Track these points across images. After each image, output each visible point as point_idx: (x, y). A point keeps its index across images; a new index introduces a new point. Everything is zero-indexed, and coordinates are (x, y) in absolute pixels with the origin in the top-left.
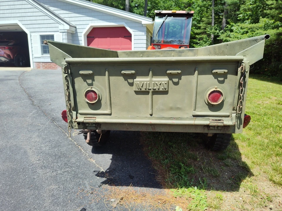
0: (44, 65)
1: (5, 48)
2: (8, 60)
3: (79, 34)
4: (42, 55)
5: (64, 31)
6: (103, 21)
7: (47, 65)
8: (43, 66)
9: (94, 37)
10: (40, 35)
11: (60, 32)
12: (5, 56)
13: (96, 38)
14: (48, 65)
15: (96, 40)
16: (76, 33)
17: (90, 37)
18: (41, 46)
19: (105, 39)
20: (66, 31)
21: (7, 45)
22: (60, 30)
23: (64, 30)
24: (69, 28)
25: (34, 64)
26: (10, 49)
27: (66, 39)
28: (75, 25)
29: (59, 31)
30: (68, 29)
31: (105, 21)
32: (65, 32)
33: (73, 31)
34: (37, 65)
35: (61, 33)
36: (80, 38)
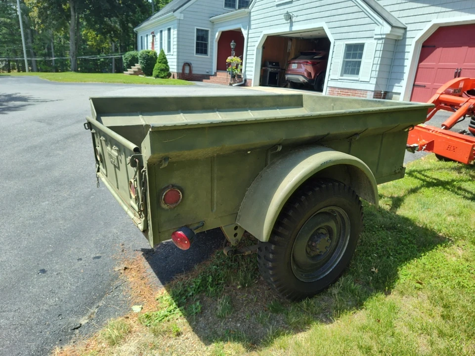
0: (339, 92)
1: (307, 62)
2: (306, 81)
3: (408, 42)
4: (342, 75)
5: (380, 37)
6: (462, 12)
7: (343, 92)
8: (338, 94)
9: (434, 46)
10: (346, 44)
11: (375, 39)
12: (306, 74)
13: (439, 47)
14: (345, 92)
15: (439, 52)
16: (403, 38)
17: (428, 47)
18: (344, 61)
19: (457, 48)
20: (384, 36)
21: (312, 59)
22: (376, 35)
23: (381, 35)
24: (391, 31)
25: (328, 89)
26: (313, 64)
27: (381, 50)
28: (406, 24)
29: (373, 37)
30: (389, 32)
31: (465, 12)
32: (382, 38)
33: (399, 36)
34: (331, 91)
35: (376, 41)
36: (407, 49)
